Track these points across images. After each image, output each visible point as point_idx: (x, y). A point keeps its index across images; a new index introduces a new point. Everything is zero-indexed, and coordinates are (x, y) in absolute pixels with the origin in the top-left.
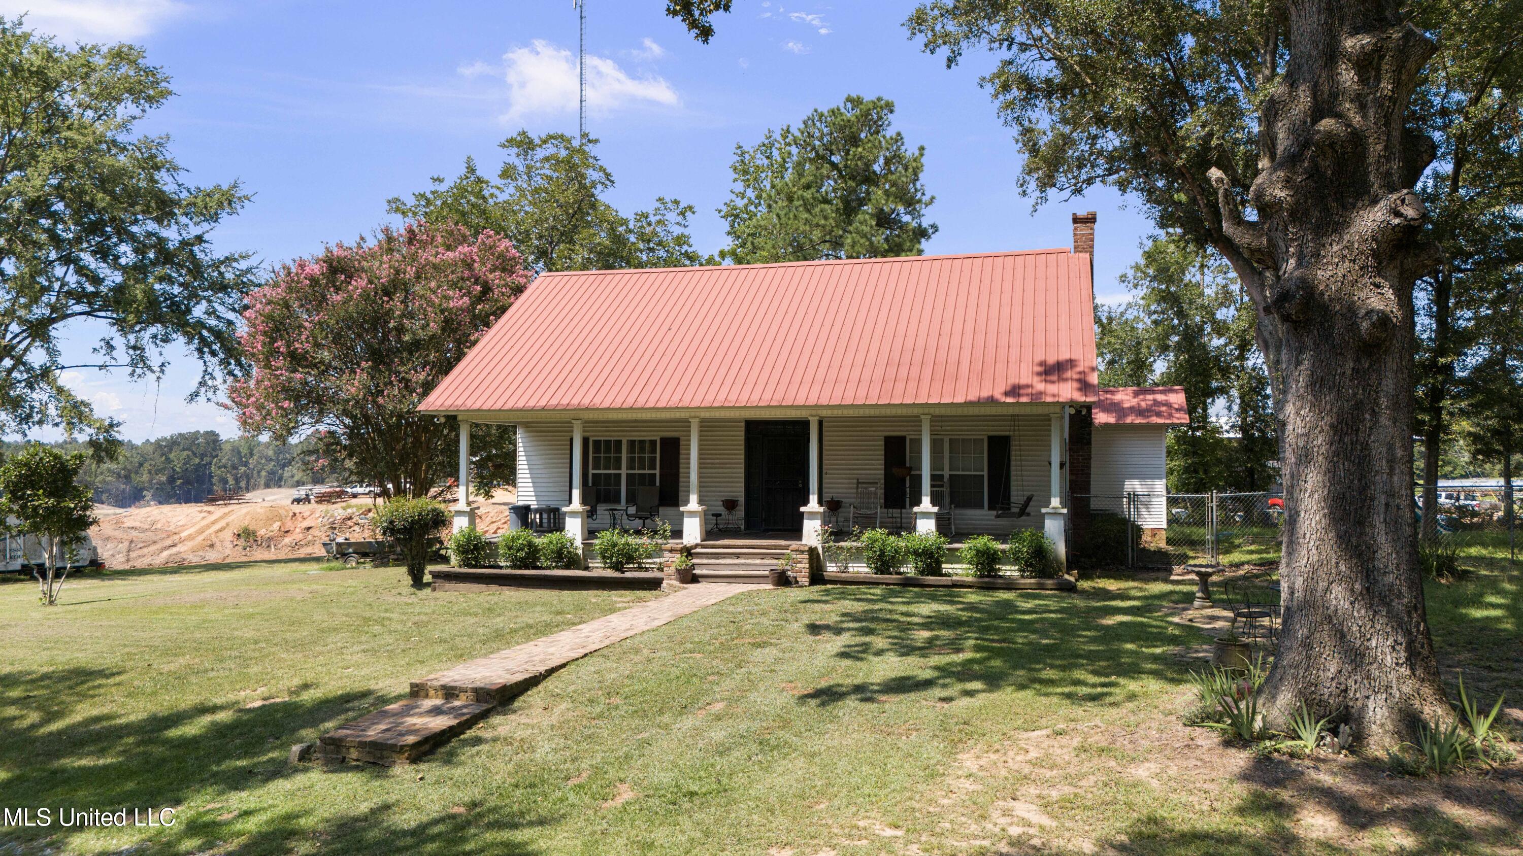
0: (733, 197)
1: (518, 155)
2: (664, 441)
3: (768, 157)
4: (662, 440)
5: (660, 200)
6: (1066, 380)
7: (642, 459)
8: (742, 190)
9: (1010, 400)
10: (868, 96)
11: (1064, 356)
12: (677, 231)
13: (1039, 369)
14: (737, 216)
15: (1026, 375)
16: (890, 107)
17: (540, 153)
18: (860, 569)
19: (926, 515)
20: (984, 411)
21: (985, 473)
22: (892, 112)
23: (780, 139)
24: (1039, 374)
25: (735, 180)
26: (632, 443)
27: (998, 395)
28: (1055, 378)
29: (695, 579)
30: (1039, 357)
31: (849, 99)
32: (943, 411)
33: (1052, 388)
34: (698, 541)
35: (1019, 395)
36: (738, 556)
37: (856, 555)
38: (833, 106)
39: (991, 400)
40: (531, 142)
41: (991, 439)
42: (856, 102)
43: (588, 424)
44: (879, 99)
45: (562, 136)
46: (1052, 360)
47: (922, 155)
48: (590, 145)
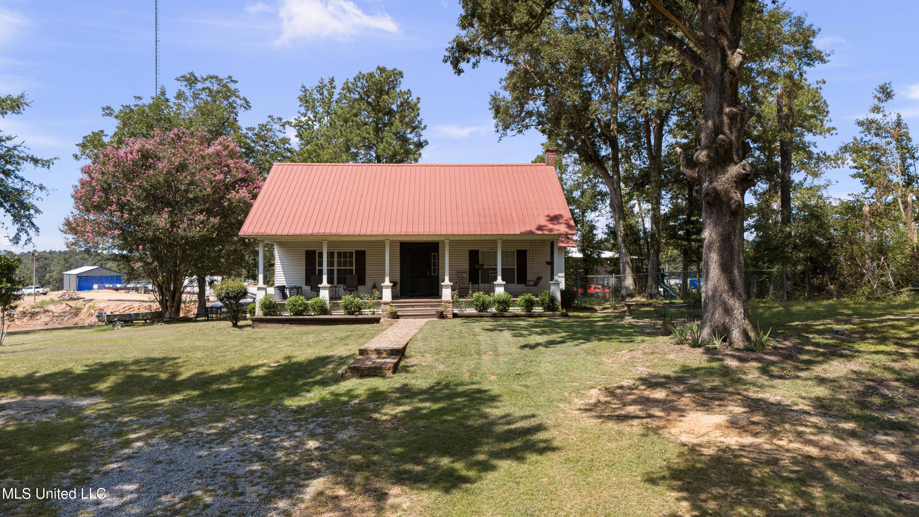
0: (300, 115)
1: (186, 86)
2: (357, 252)
3: (321, 94)
4: (356, 252)
5: (270, 117)
6: (561, 223)
7: (345, 262)
8: (305, 112)
9: (539, 232)
10: (389, 68)
11: (557, 213)
12: (281, 136)
13: (547, 218)
14: (302, 127)
15: (543, 222)
16: (401, 74)
17: (199, 86)
18: (472, 311)
19: (500, 285)
20: (525, 238)
21: (516, 267)
22: (402, 77)
23: (328, 84)
24: (549, 221)
25: (301, 106)
26: (339, 254)
27: (534, 230)
28: (556, 222)
29: (398, 317)
30: (547, 213)
31: (379, 68)
32: (507, 238)
33: (556, 227)
34: (390, 300)
35: (543, 230)
36: (413, 306)
37: (470, 304)
38: (370, 71)
39: (531, 233)
40: (196, 78)
41: (518, 251)
42: (382, 70)
43: (331, 244)
44: (395, 69)
45: (217, 77)
46: (552, 214)
47: (419, 102)
48: (232, 83)
